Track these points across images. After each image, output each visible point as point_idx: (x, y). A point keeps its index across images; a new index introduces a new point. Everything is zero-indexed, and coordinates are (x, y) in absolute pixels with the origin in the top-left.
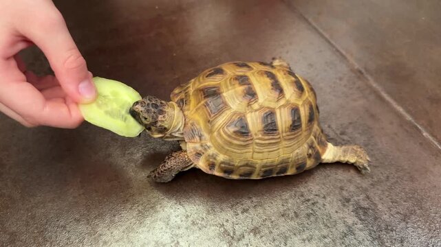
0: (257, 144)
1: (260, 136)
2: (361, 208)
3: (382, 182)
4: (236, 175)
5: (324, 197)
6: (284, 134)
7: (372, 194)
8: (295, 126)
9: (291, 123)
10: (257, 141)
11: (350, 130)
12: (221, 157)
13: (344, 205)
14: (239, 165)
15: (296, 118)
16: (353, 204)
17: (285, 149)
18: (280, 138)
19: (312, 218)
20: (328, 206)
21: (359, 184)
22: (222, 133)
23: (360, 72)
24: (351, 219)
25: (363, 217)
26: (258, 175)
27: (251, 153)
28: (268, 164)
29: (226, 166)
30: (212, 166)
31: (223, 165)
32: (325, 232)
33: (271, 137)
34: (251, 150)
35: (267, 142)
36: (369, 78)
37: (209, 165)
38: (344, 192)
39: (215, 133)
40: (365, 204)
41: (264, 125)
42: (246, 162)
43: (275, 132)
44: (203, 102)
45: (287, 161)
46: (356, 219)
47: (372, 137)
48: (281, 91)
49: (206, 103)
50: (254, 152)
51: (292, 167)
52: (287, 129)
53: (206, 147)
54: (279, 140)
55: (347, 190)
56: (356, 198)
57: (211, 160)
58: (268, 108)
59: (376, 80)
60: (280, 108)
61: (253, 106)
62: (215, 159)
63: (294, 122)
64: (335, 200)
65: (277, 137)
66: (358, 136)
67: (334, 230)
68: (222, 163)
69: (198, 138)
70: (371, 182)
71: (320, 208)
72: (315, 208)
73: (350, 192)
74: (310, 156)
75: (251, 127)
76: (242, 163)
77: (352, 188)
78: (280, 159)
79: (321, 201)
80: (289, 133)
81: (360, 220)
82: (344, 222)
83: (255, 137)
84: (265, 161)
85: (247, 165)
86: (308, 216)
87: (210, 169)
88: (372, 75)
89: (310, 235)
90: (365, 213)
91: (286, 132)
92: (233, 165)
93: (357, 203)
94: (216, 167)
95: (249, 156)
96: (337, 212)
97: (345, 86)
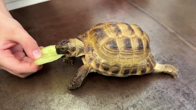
0: (121, 54)
1: (123, 50)
2: (186, 93)
3: (194, 81)
4: (110, 72)
5: (167, 89)
6: (135, 51)
7: (190, 87)
8: (140, 48)
9: (138, 45)
10: (121, 52)
11: (174, 58)
12: (103, 61)
13: (177, 92)
14: (112, 65)
15: (141, 44)
16: (181, 92)
17: (136, 59)
18: (133, 52)
19: (162, 99)
20: (169, 93)
21: (182, 82)
22: (104, 47)
23: (174, 34)
24: (182, 99)
25: (187, 98)
26: (122, 72)
27: (118, 59)
28: (127, 66)
29: (105, 65)
30: (98, 65)
31: (103, 65)
32: (170, 106)
33: (128, 51)
34: (118, 57)
35: (126, 53)
36: (179, 36)
37: (96, 65)
38: (176, 86)
39: (100, 48)
40: (187, 91)
41: (125, 44)
42: (115, 64)
43: (130, 49)
44: (94, 34)
45: (136, 66)
46: (184, 99)
47: (185, 61)
48: (133, 31)
49: (96, 34)
50: (120, 58)
51: (139, 70)
52: (136, 48)
53: (95, 55)
54: (132, 53)
55: (177, 85)
56: (182, 89)
57: (98, 62)
58: (127, 37)
59: (182, 37)
60: (133, 38)
61: (119, 36)
62: (99, 61)
63: (140, 45)
64: (172, 90)
65: (132, 52)
66: (178, 61)
67: (174, 104)
68: (103, 63)
69: (91, 51)
70: (188, 81)
71: (165, 94)
72: (163, 94)
73: (179, 86)
74: (148, 65)
75: (118, 45)
76: (114, 64)
77: (180, 84)
78: (133, 64)
79: (165, 91)
80: (137, 51)
81: (186, 99)
82: (179, 100)
83: (120, 50)
84: (125, 64)
85: (116, 66)
86: (160, 98)
87: (97, 67)
88: (180, 35)
89: (162, 107)
90: (188, 96)
91: (136, 50)
92: (109, 65)
93: (183, 91)
94: (100, 67)
95: (117, 60)
96: (174, 96)
97: (169, 39)
